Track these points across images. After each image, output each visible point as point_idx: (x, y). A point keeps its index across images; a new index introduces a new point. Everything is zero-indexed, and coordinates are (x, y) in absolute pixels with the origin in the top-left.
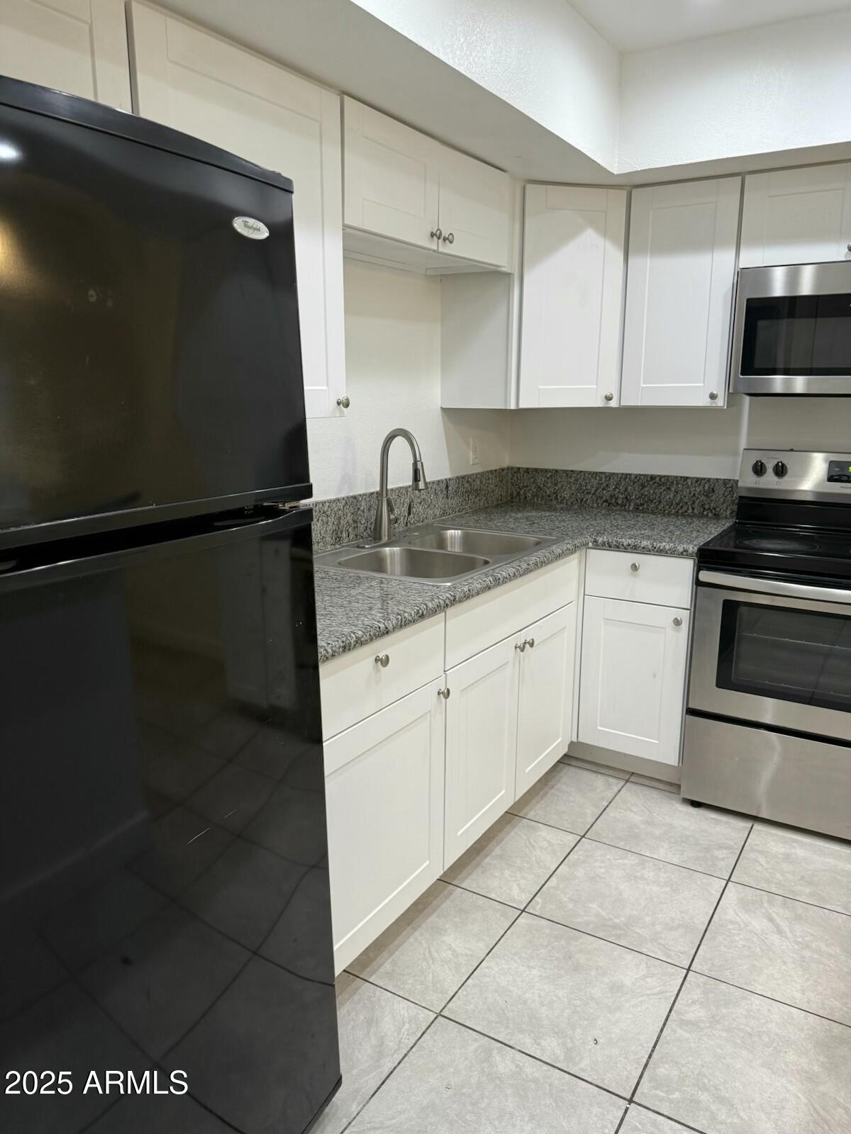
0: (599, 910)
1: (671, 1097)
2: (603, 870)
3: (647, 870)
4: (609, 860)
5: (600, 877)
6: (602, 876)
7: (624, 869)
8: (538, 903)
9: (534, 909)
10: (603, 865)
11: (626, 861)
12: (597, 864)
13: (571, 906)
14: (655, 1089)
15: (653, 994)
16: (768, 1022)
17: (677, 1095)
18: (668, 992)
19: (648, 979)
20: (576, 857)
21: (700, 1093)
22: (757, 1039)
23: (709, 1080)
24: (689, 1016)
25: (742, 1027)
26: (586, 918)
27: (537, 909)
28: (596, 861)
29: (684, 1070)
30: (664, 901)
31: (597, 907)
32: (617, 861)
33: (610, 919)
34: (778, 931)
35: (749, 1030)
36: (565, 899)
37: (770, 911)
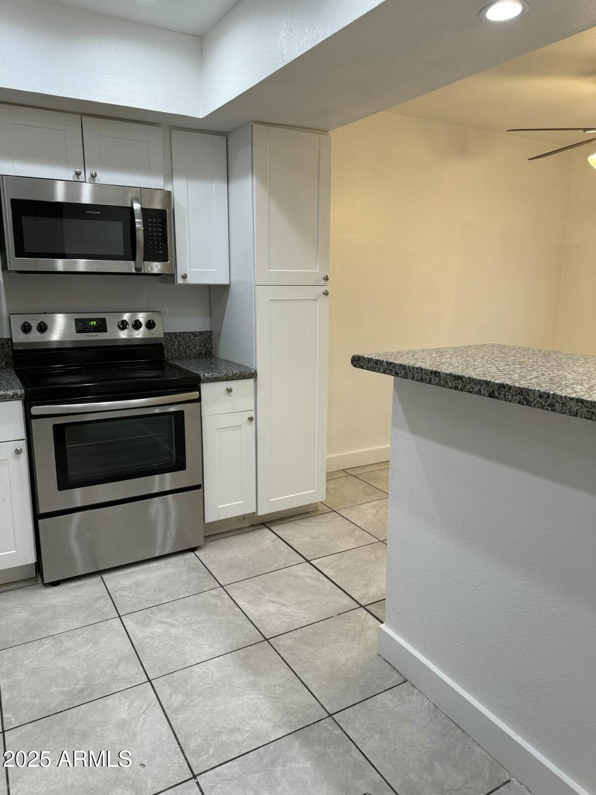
0: (60, 689)
1: (210, 754)
2: (35, 663)
3: (66, 642)
4: (32, 653)
5: (38, 669)
6: (38, 666)
7: (50, 652)
8: (9, 718)
9: (11, 723)
10: (31, 659)
11: (45, 647)
12: (26, 662)
13: (37, 701)
14: (199, 758)
15: (146, 710)
16: (212, 674)
17: (212, 750)
18: (152, 702)
19: (134, 705)
20: (6, 668)
21: (220, 737)
22: (216, 687)
23: (218, 727)
24: (176, 704)
25: (204, 687)
26: (57, 701)
27: (14, 722)
28: (23, 660)
29: (201, 734)
30: (95, 654)
31: (56, 689)
32: (40, 650)
33: (74, 689)
34: (171, 625)
35: (209, 686)
36: (28, 700)
37: (157, 618)
